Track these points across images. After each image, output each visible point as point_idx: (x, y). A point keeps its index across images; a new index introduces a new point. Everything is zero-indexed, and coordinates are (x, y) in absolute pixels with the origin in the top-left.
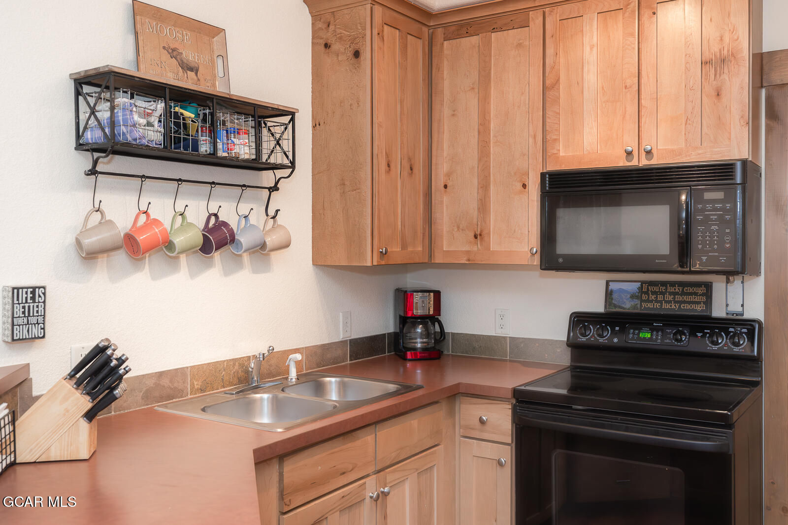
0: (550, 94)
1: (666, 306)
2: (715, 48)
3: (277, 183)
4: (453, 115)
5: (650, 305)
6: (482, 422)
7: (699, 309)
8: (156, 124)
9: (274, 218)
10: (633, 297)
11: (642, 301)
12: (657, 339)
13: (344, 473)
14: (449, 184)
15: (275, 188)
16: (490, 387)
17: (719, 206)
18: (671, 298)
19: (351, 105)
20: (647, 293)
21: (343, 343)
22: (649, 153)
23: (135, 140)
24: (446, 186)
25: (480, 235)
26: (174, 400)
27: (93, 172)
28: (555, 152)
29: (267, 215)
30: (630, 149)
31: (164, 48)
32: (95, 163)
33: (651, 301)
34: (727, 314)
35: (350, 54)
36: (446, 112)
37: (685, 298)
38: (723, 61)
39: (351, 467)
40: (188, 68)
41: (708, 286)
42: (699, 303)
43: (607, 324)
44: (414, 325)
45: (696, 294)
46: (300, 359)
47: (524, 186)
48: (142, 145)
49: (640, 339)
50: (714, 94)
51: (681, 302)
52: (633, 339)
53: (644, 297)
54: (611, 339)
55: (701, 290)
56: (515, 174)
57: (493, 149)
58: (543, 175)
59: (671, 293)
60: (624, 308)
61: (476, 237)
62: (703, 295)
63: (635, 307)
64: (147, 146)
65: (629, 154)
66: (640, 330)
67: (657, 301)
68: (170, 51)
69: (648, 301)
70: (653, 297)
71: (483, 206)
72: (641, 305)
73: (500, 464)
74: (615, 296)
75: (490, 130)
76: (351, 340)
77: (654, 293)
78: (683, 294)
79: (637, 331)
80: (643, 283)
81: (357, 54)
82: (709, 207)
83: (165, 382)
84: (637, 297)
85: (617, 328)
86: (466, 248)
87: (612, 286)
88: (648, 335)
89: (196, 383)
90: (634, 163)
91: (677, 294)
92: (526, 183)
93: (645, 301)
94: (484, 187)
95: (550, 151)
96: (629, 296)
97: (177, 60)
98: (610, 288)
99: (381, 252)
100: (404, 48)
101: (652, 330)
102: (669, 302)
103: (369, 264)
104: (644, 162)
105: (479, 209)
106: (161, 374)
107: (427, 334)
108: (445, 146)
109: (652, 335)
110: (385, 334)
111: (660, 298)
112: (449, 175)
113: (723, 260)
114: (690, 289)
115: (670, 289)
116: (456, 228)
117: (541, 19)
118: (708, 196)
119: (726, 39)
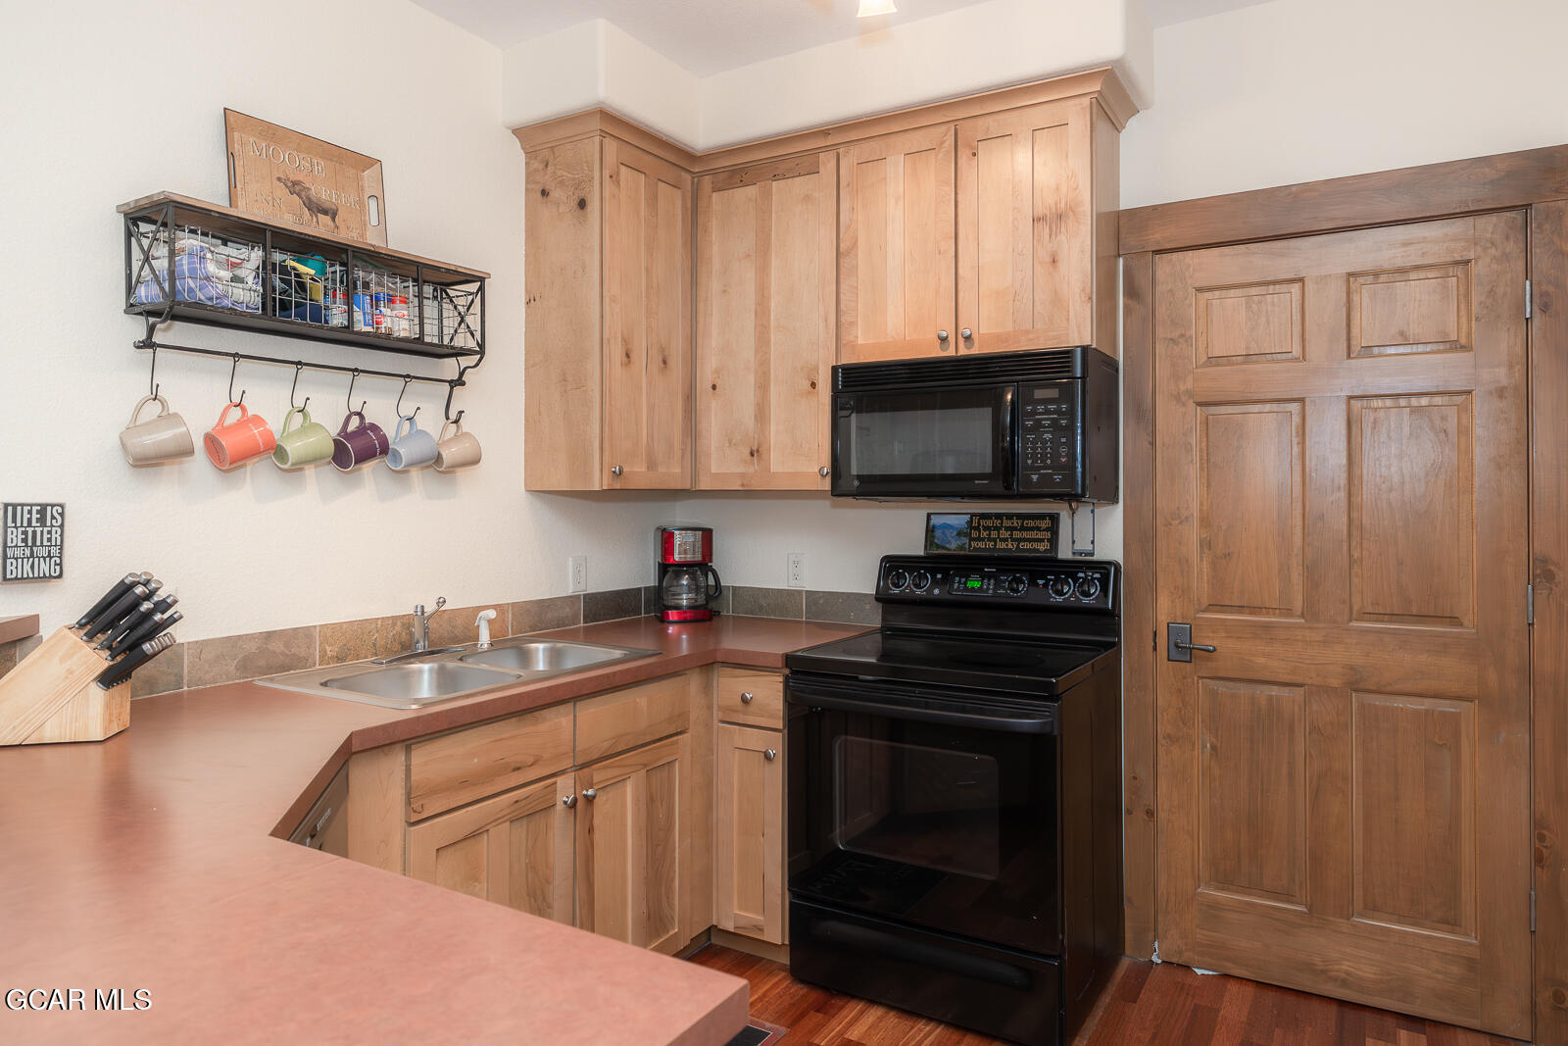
0: (845, 262)
1: (1001, 545)
2: (1050, 200)
3: (462, 374)
4: (724, 291)
5: (981, 545)
6: (745, 701)
7: (1043, 547)
8: (250, 280)
9: (456, 422)
10: (960, 534)
11: (972, 539)
12: (988, 589)
13: (519, 769)
14: (719, 384)
15: (459, 382)
16: (754, 653)
17: (1052, 407)
18: (1007, 534)
19: (575, 272)
20: (977, 528)
21: (573, 599)
22: (968, 338)
23: (211, 299)
24: (714, 387)
25: (758, 451)
26: (292, 672)
27: (148, 344)
28: (852, 338)
29: (448, 418)
30: (944, 334)
31: (279, 179)
32: (151, 330)
33: (983, 540)
34: (1074, 553)
35: (574, 204)
36: (715, 286)
37: (1025, 533)
38: (1060, 217)
39: (532, 760)
40: (317, 208)
41: (1054, 519)
42: (1042, 540)
43: (927, 570)
44: (678, 575)
45: (1038, 529)
46: (493, 617)
47: (813, 385)
48: (222, 308)
49: (966, 589)
50: (1049, 259)
51: (1019, 540)
52: (958, 589)
53: (974, 534)
54: (930, 590)
55: (1045, 524)
56: (802, 369)
57: (774, 337)
58: (835, 369)
59: (1007, 529)
60: (950, 550)
61: (752, 455)
62: (1047, 530)
63: (962, 548)
64: (231, 308)
65: (944, 340)
66: (967, 577)
67: (990, 539)
68: (290, 184)
69: (979, 539)
70: (985, 534)
71: (762, 414)
72: (970, 545)
73: (767, 757)
74: (938, 533)
75: (769, 311)
76: (585, 595)
77: (986, 528)
78: (1023, 529)
79: (964, 580)
80: (973, 515)
81: (582, 204)
82: (1041, 408)
83: (277, 646)
84: (965, 535)
85: (939, 576)
86: (741, 469)
87: (936, 520)
88: (977, 585)
89: (328, 649)
90: (950, 352)
91: (1015, 529)
92: (815, 381)
93: (975, 539)
94: (763, 386)
95: (846, 338)
96: (954, 534)
97: (302, 198)
98: (932, 522)
99: (614, 472)
100: (653, 200)
101: (984, 577)
102: (1006, 540)
103: (598, 488)
104: (963, 351)
105: (755, 416)
106: (269, 636)
107: (695, 588)
108: (715, 332)
109: (982, 584)
110: (640, 589)
111: (994, 535)
112: (717, 371)
113: (1057, 478)
114: (1031, 523)
115: (1007, 523)
116: (727, 445)
117: (833, 163)
118: (1039, 394)
119: (1063, 189)
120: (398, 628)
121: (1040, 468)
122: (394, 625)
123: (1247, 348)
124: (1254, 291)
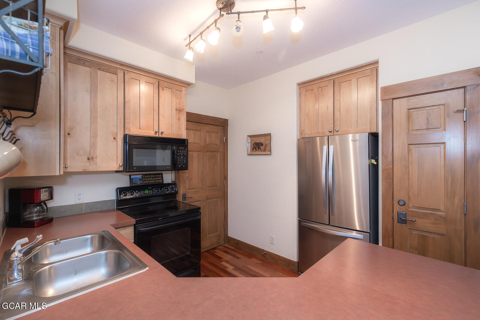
0: (127, 105)
1: (151, 182)
2: (178, 106)
3: (10, 120)
5: (146, 182)
7: (161, 181)
10: (140, 180)
11: (143, 181)
12: (151, 192)
14: (71, 133)
17: (183, 151)
18: (152, 179)
20: (144, 178)
22: (162, 133)
24: (69, 134)
25: (92, 158)
28: (129, 127)
33: (146, 181)
34: (172, 182)
38: (180, 110)
41: (162, 174)
42: (160, 180)
43: (133, 190)
45: (159, 177)
49: (145, 193)
50: (178, 119)
51: (155, 180)
52: (143, 194)
53: (144, 179)
54: (135, 195)
55: (160, 176)
56: (110, 133)
57: (99, 121)
58: (125, 135)
59: (152, 178)
60: (138, 184)
61: (88, 159)
62: (161, 177)
63: (141, 183)
65: (155, 132)
66: (145, 191)
67: (148, 181)
69: (145, 181)
70: (147, 179)
71: (93, 145)
72: (143, 183)
74: (134, 180)
75: (97, 112)
77: (147, 178)
78: (156, 177)
79: (144, 191)
80: (143, 175)
82: (181, 151)
84: (142, 180)
85: (137, 191)
86: (83, 164)
87: (132, 177)
88: (148, 192)
90: (157, 136)
91: (154, 177)
92: (116, 138)
93: (144, 181)
94: (94, 136)
95: (127, 126)
96: (139, 180)
98: (131, 177)
101: (149, 190)
102: (152, 180)
103: (58, 174)
105: (91, 146)
109: (149, 191)
111: (149, 179)
112: (71, 129)
113: (184, 166)
114: (157, 176)
115: (152, 176)
117: (123, 74)
118: (180, 148)
119: (181, 104)
121: (181, 164)
123: (194, 141)
124: (194, 131)
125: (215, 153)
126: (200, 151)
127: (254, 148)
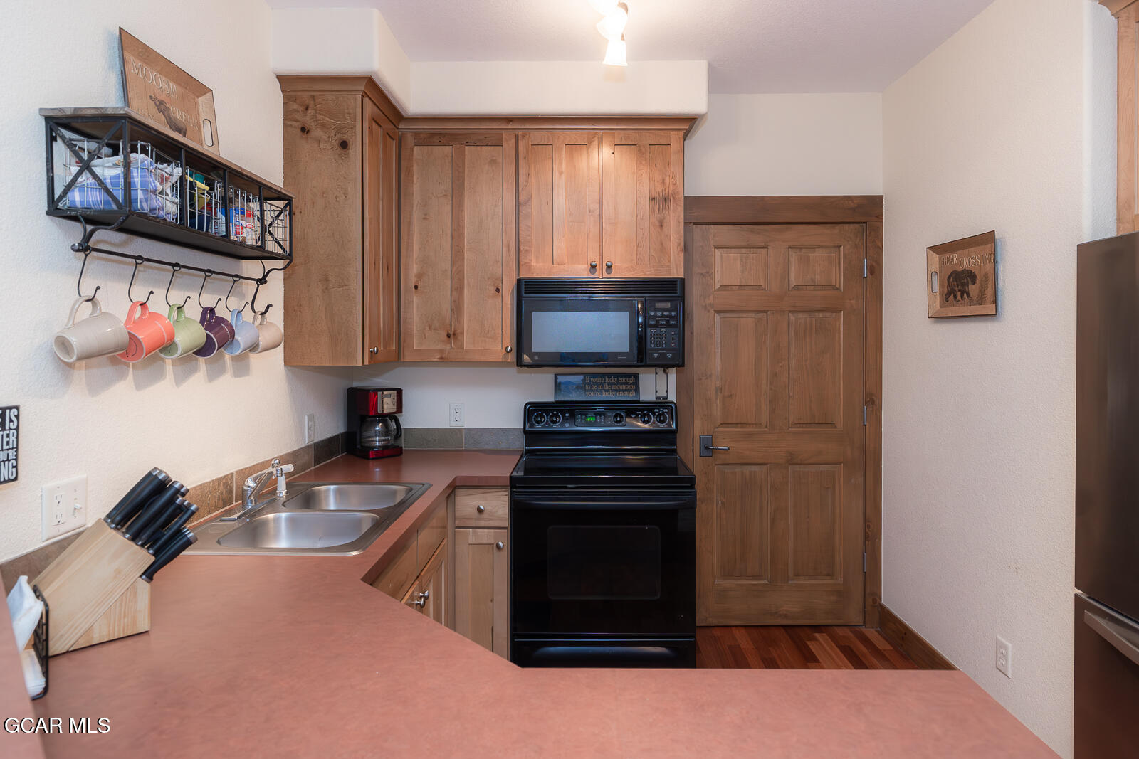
0: (523, 210)
1: (605, 394)
2: (659, 189)
3: (265, 276)
4: (424, 219)
5: (593, 394)
6: (480, 511)
7: (631, 395)
8: (168, 191)
9: (263, 314)
10: (578, 388)
11: (586, 391)
14: (420, 285)
15: (262, 281)
16: (487, 478)
17: (666, 313)
18: (609, 388)
19: (336, 197)
20: (589, 384)
21: (309, 447)
22: (609, 267)
23: (153, 210)
24: (416, 287)
25: (454, 334)
27: (84, 247)
28: (528, 261)
29: (255, 312)
30: (594, 263)
31: (151, 97)
32: (88, 237)
33: (593, 391)
34: (656, 398)
35: (335, 143)
36: (417, 214)
37: (619, 386)
38: (664, 199)
41: (636, 376)
42: (630, 390)
43: (558, 411)
45: (628, 383)
47: (498, 290)
48: (157, 217)
49: (586, 422)
50: (658, 224)
51: (616, 391)
52: (581, 423)
53: (588, 388)
54: (562, 425)
55: (631, 380)
56: (488, 279)
57: (467, 254)
58: (519, 281)
59: (608, 384)
60: (572, 398)
61: (449, 336)
62: (633, 384)
63: (580, 396)
64: (165, 219)
65: (593, 267)
66: (586, 415)
67: (598, 391)
68: (158, 103)
69: (591, 391)
70: (595, 388)
71: (457, 308)
72: (586, 395)
73: (498, 547)
74: (564, 388)
75: (463, 236)
76: (315, 444)
77: (595, 383)
78: (617, 383)
79: (584, 417)
80: (586, 375)
81: (344, 145)
82: (659, 314)
84: (581, 388)
85: (567, 415)
86: (439, 347)
87: (560, 379)
88: (593, 419)
90: (597, 275)
91: (613, 384)
92: (500, 288)
93: (588, 391)
94: (458, 288)
95: (523, 260)
96: (575, 387)
97: (165, 116)
98: (558, 380)
99: (372, 352)
101: (596, 414)
102: (608, 391)
103: (360, 364)
104: (605, 275)
105: (452, 310)
107: (386, 431)
108: (416, 247)
109: (596, 419)
110: (338, 435)
111: (600, 388)
112: (420, 276)
113: (669, 356)
114: (622, 380)
115: (608, 380)
116: (427, 328)
117: (514, 141)
118: (658, 305)
119: (667, 183)
120: (221, 488)
121: (661, 349)
122: (219, 484)
123: (740, 282)
124: (744, 251)
125: (828, 315)
126: (766, 312)
127: (949, 294)
